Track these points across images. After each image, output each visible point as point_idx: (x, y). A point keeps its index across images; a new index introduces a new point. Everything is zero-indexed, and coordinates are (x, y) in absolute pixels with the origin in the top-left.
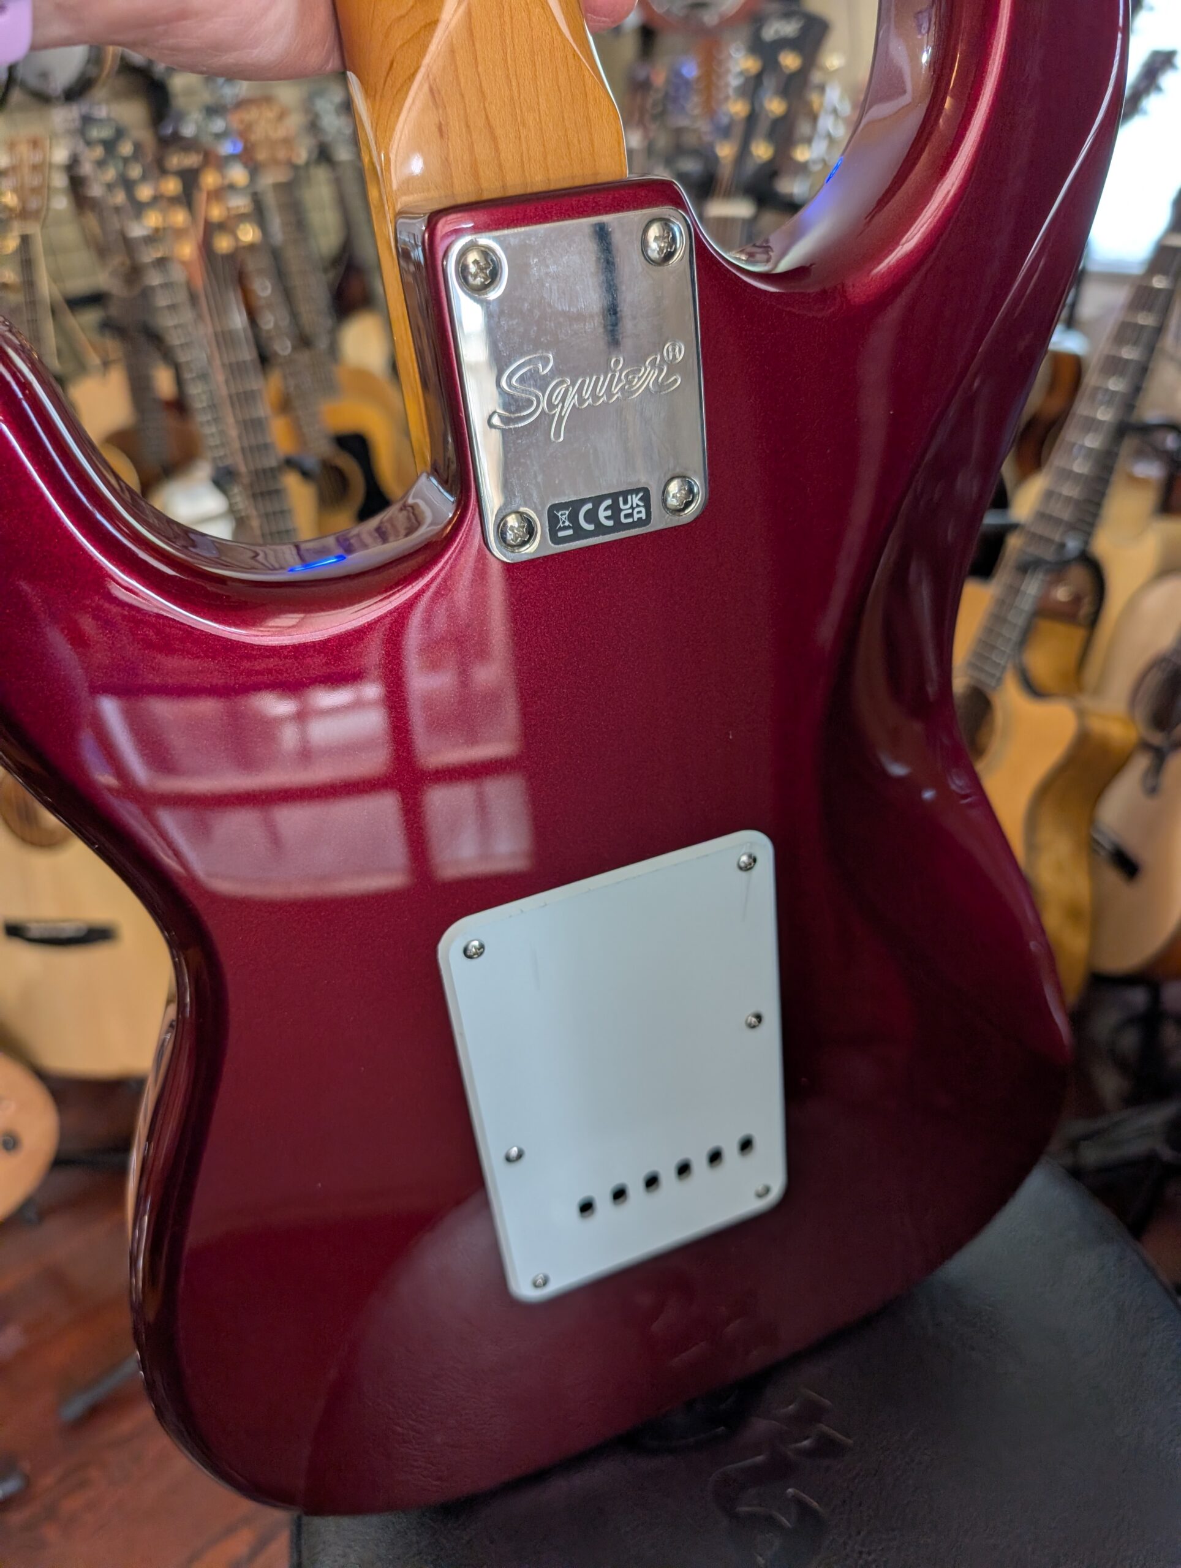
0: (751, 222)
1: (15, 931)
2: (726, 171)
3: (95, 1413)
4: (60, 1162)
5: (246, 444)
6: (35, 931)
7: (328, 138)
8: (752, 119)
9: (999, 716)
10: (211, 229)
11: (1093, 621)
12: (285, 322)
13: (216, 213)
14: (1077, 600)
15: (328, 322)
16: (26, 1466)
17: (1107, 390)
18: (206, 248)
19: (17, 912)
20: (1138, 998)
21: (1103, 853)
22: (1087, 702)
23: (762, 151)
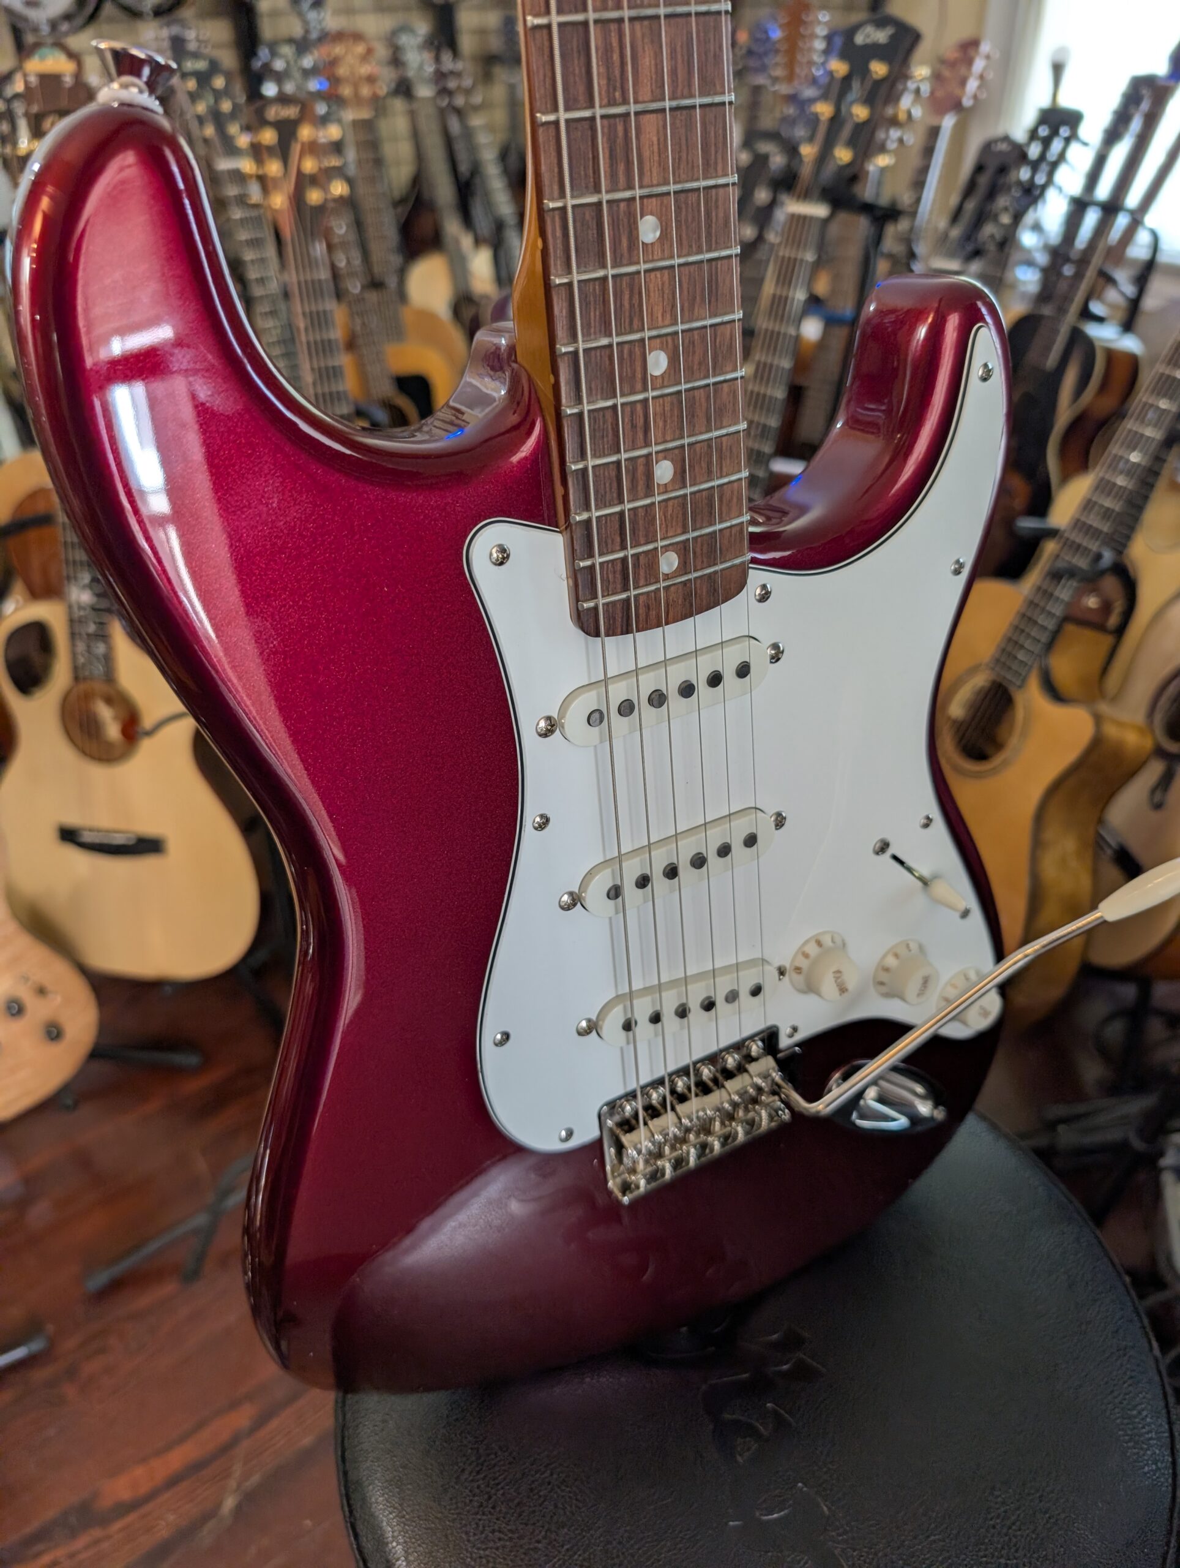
0: (825, 222)
1: (69, 835)
2: (806, 171)
3: (116, 1286)
4: (96, 1054)
5: (320, 391)
6: (87, 837)
7: (411, 74)
8: (836, 121)
9: (1020, 713)
10: (303, 182)
11: (1120, 631)
12: (357, 261)
13: (309, 165)
14: (1106, 607)
15: (396, 260)
16: (50, 1328)
17: (1158, 408)
18: (298, 199)
19: (73, 819)
20: (1128, 992)
21: (1109, 852)
22: (1104, 708)
23: (843, 155)
